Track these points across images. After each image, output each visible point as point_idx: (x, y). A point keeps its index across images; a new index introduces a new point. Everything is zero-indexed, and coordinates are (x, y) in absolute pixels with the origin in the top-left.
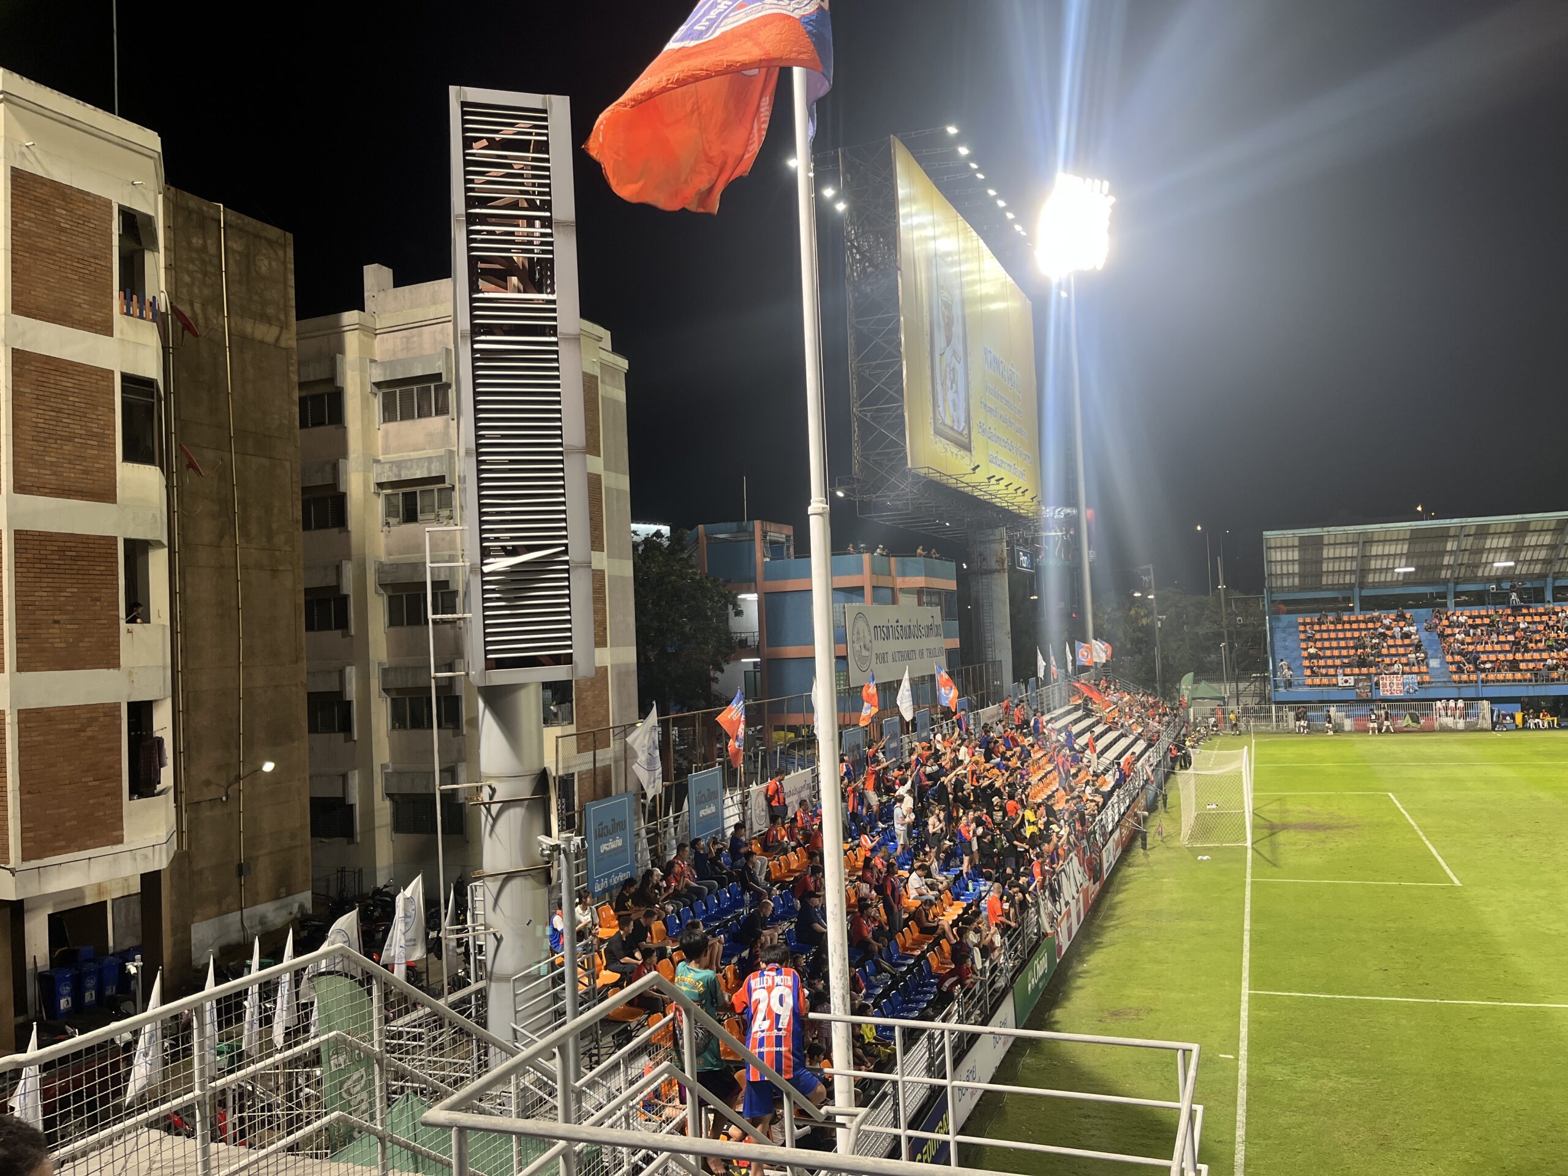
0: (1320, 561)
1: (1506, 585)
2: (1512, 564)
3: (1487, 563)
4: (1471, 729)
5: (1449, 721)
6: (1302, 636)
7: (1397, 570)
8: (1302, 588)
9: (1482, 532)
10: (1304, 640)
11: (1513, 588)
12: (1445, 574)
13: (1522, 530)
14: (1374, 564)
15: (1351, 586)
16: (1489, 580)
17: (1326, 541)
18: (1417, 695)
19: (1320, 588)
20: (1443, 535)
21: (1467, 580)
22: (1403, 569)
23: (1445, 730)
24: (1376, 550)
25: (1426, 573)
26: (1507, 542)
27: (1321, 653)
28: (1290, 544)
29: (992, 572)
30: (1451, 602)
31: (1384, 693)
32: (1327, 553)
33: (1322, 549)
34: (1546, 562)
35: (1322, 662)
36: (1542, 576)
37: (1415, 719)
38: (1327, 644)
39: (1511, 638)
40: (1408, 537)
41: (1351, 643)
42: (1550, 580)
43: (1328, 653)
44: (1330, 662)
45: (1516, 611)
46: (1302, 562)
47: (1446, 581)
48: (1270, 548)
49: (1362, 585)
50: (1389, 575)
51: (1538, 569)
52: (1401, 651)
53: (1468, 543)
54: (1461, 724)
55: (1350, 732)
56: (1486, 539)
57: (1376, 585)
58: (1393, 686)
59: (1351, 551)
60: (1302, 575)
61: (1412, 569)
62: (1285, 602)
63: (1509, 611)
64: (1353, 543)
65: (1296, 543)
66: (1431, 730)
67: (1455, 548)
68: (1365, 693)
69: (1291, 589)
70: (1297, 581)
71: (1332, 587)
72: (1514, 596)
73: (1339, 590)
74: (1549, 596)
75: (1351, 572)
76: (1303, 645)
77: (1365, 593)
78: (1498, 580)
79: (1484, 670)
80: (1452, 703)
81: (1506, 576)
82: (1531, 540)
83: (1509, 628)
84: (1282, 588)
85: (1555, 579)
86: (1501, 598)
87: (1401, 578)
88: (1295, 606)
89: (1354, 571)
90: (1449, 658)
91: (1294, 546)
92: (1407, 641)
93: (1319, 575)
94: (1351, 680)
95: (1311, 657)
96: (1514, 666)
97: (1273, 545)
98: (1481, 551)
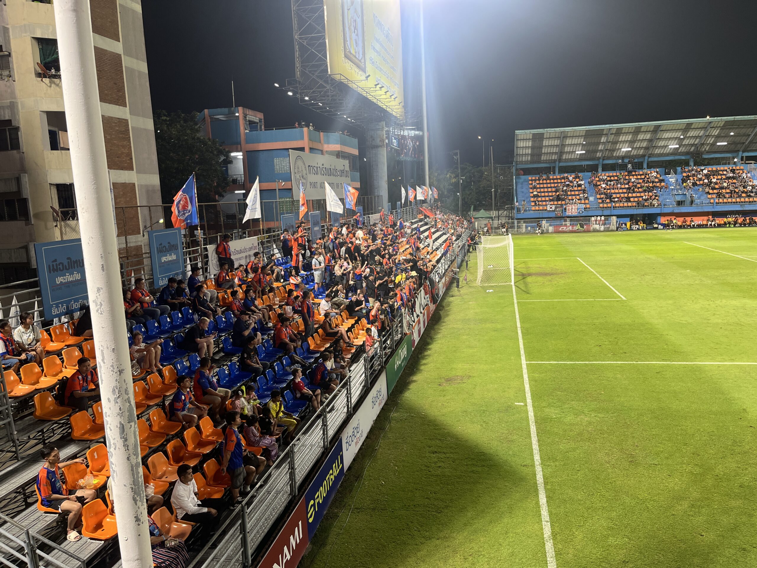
0: (541, 148)
1: (626, 161)
2: (630, 149)
3: (619, 149)
4: (607, 230)
5: (597, 227)
6: (531, 186)
7: (577, 152)
8: (532, 162)
9: (619, 132)
10: (531, 188)
11: (629, 162)
12: (599, 155)
13: (638, 131)
14: (567, 149)
15: (554, 161)
16: (618, 158)
17: (545, 137)
18: (584, 214)
19: (540, 162)
20: (600, 134)
21: (609, 158)
22: (580, 152)
23: (595, 231)
24: (568, 141)
25: (590, 154)
26: (629, 137)
27: (539, 194)
28: (528, 138)
29: (377, 147)
30: (600, 169)
31: (568, 213)
32: (546, 143)
33: (543, 141)
34: (647, 148)
35: (540, 199)
36: (643, 156)
37: (582, 226)
38: (542, 190)
39: (627, 186)
40: (584, 134)
41: (554, 190)
42: (646, 158)
43: (543, 194)
44: (543, 199)
45: (630, 173)
46: (533, 148)
47: (599, 158)
48: (518, 140)
49: (560, 160)
50: (573, 155)
51: (641, 152)
52: (577, 193)
53: (611, 138)
54: (602, 228)
55: (552, 233)
56: (620, 136)
57: (567, 160)
58: (573, 209)
59: (557, 142)
60: (532, 155)
61: (584, 152)
62: (522, 169)
63: (626, 173)
64: (558, 137)
65: (531, 138)
66: (589, 231)
67: (605, 141)
68: (559, 214)
69: (526, 162)
70: (529, 158)
71: (545, 162)
72: (629, 166)
73: (549, 163)
74: (645, 166)
75: (556, 153)
76: (531, 191)
77: (562, 164)
78: (623, 158)
79: (614, 202)
80: (599, 218)
81: (627, 155)
82: (641, 137)
83: (626, 182)
84: (522, 162)
85: (649, 157)
86: (623, 167)
87: (578, 157)
88: (527, 172)
89: (557, 153)
90: (598, 196)
91: (529, 139)
92: (579, 188)
93: (540, 155)
94: (553, 208)
95: (535, 196)
96: (628, 199)
97: (519, 138)
98: (616, 143)
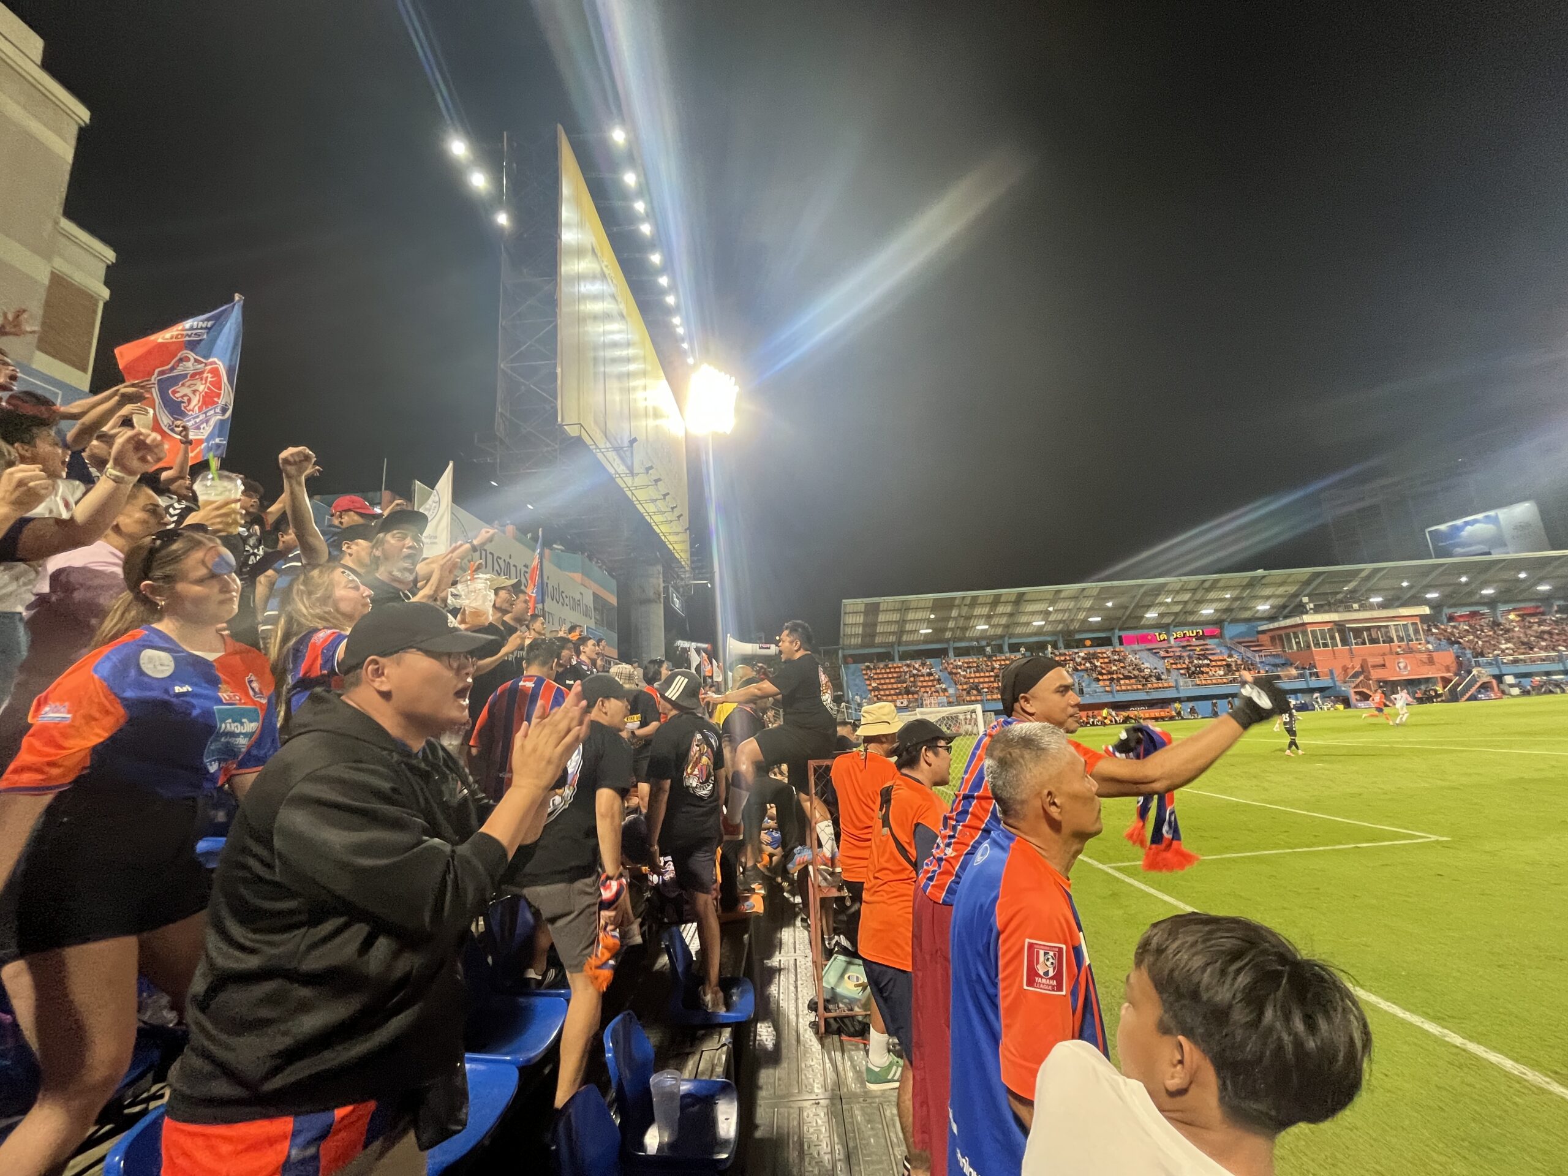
0: (875, 625)
1: (984, 643)
2: (987, 627)
3: (973, 627)
6: (866, 677)
7: (921, 631)
8: (863, 646)
9: (973, 603)
10: (868, 679)
11: (987, 644)
12: (948, 635)
13: (996, 602)
14: (908, 627)
15: (892, 645)
16: (971, 639)
17: (881, 609)
19: (873, 646)
20: (949, 604)
21: (961, 640)
22: (925, 631)
24: (911, 616)
25: (938, 633)
26: (985, 610)
27: (880, 687)
28: (859, 611)
30: (951, 654)
32: (882, 617)
33: (878, 614)
34: (1007, 626)
35: (882, 693)
36: (1002, 637)
38: (883, 681)
39: (992, 674)
41: (898, 680)
42: (1006, 639)
43: (885, 687)
44: (887, 692)
45: (990, 658)
46: (865, 625)
47: (948, 641)
48: (845, 613)
49: (900, 643)
50: (916, 635)
51: (999, 631)
52: (930, 684)
53: (965, 611)
56: (975, 608)
57: (908, 643)
59: (896, 617)
60: (864, 636)
61: (930, 631)
62: (851, 656)
63: (985, 659)
64: (898, 610)
65: (863, 610)
67: (956, 615)
69: (856, 647)
70: (860, 639)
71: (881, 645)
72: (988, 649)
73: (884, 647)
74: (1006, 648)
75: (893, 633)
76: (868, 682)
77: (902, 649)
78: (977, 639)
81: (983, 636)
82: (1000, 609)
83: (989, 668)
84: (850, 647)
85: (1010, 638)
86: (980, 651)
87: (922, 638)
88: (858, 659)
89: (896, 632)
90: (960, 687)
91: (861, 612)
92: (932, 678)
93: (873, 635)
95: (875, 689)
97: (848, 611)
98: (968, 618)
